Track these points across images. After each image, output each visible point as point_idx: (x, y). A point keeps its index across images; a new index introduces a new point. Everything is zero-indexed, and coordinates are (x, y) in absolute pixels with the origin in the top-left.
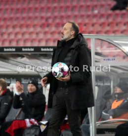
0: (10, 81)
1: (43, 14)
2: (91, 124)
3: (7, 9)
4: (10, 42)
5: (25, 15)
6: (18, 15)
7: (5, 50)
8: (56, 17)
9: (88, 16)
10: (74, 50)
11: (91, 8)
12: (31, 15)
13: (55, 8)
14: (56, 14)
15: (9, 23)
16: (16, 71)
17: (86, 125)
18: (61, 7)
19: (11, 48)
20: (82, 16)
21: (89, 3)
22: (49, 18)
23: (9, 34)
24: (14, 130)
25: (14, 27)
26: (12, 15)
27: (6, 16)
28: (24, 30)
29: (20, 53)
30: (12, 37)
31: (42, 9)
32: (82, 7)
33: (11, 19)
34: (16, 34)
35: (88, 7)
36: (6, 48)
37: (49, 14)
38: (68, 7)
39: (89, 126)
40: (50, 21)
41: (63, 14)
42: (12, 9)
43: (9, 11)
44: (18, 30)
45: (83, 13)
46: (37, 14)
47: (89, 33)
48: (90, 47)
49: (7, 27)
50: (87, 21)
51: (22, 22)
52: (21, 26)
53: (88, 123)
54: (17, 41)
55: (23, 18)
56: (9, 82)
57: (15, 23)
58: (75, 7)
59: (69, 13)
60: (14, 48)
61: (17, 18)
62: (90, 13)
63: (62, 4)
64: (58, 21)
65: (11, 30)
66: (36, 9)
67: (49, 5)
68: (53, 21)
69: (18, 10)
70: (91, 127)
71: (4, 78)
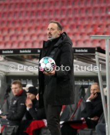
0: (27, 82)
1: (58, 16)
2: (106, 124)
3: (22, 12)
4: (26, 43)
5: (40, 17)
6: (33, 17)
7: (21, 52)
8: (70, 19)
9: (102, 17)
10: (57, 48)
11: (105, 10)
12: (46, 17)
13: (70, 10)
14: (71, 16)
15: (24, 25)
16: (32, 73)
17: (102, 124)
18: (76, 9)
19: (27, 49)
20: (96, 17)
21: (103, 5)
22: (64, 20)
23: (24, 36)
24: (33, 131)
25: (29, 29)
26: (27, 18)
27: (21, 18)
28: (40, 32)
29: (36, 55)
30: (28, 39)
31: (57, 11)
32: (96, 8)
33: (26, 21)
34: (32, 36)
35: (102, 8)
36: (22, 50)
37: (64, 16)
38: (82, 9)
39: (105, 125)
40: (65, 23)
41: (77, 16)
42: (27, 12)
43: (24, 14)
44: (33, 32)
45: (97, 14)
46: (52, 16)
47: (103, 34)
48: (105, 48)
49: (23, 29)
50: (101, 22)
51: (37, 24)
52: (36, 28)
53: (104, 122)
54: (33, 43)
55: (38, 20)
56: (25, 83)
57: (30, 25)
58: (89, 9)
59: (84, 15)
60: (29, 49)
61: (32, 21)
62: (104, 14)
63: (77, 6)
64: (72, 22)
65: (26, 32)
66: (51, 11)
67: (64, 7)
68: (68, 23)
69: (33, 12)
70: (107, 126)
71: (20, 80)
